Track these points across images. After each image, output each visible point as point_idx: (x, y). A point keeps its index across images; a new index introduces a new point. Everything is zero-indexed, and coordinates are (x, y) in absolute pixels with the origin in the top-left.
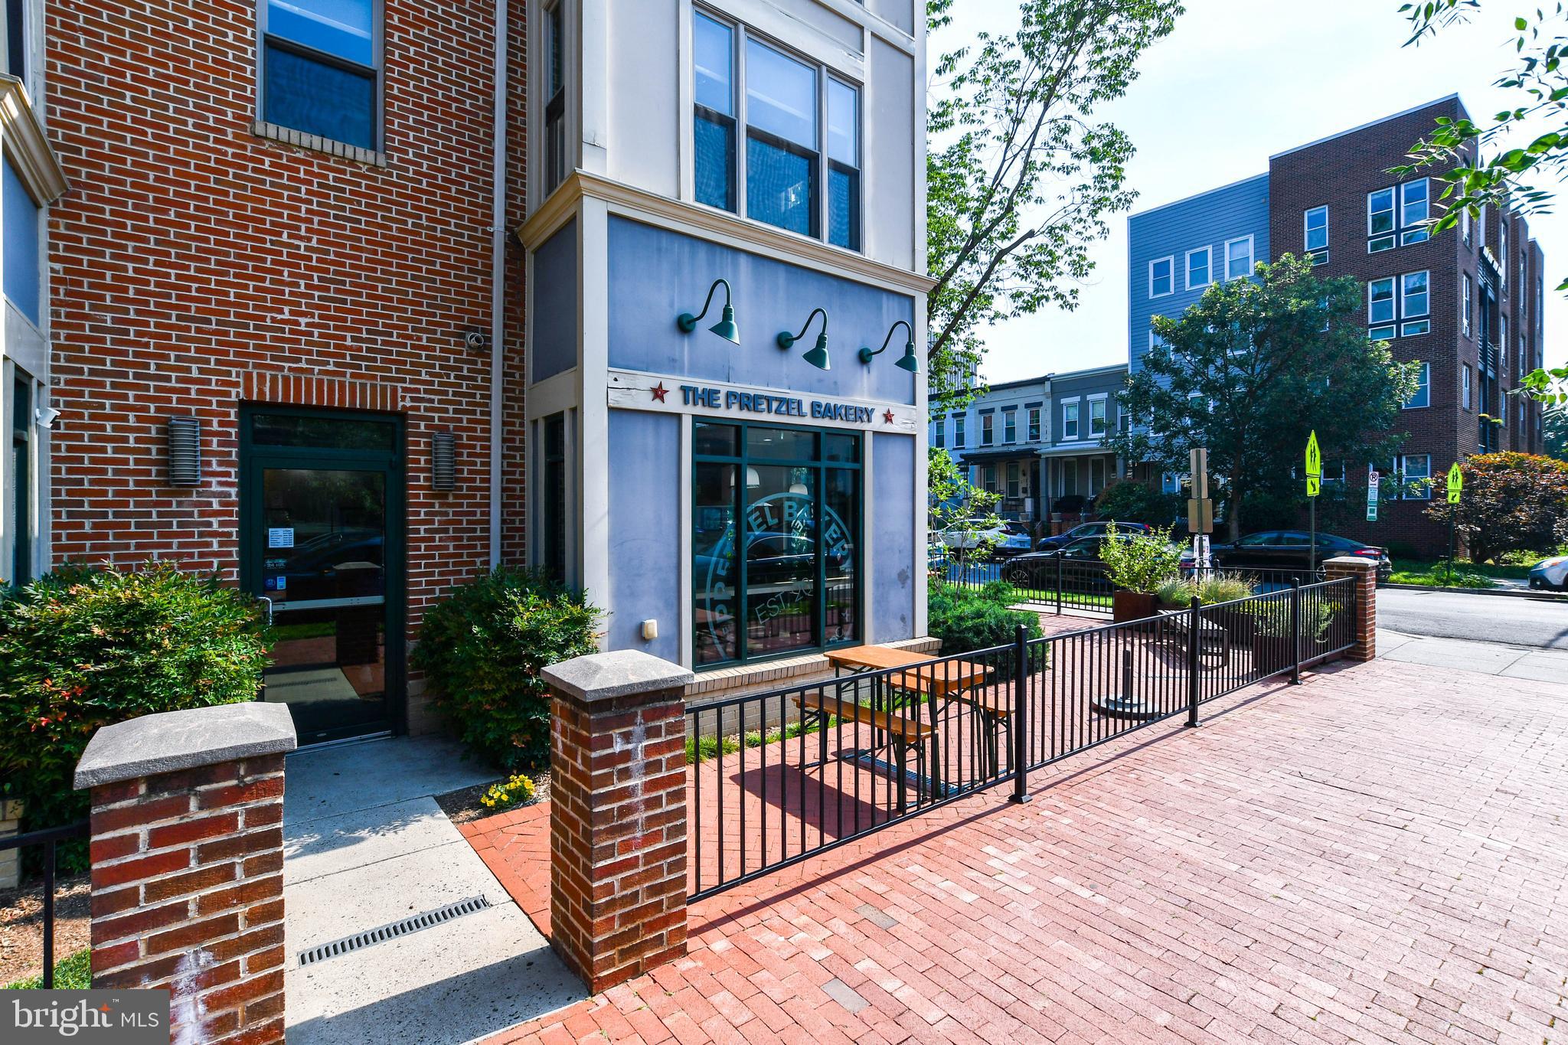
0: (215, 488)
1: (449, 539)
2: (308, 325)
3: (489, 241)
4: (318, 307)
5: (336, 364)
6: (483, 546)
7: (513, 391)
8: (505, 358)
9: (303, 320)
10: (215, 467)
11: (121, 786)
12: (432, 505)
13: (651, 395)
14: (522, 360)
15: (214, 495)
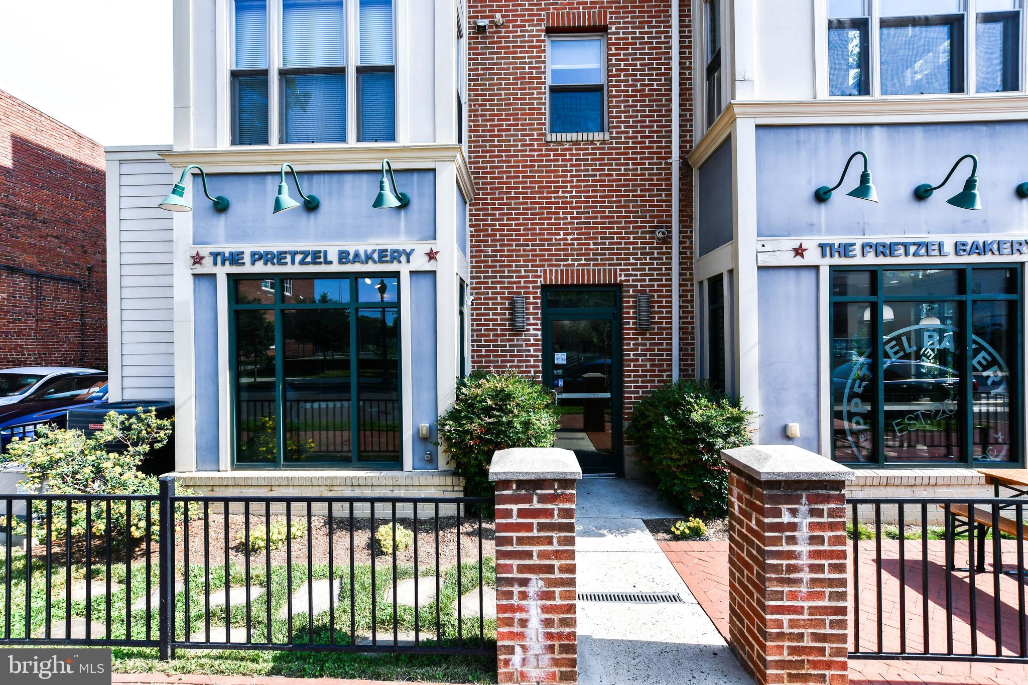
0: (532, 332)
1: (647, 360)
2: (572, 239)
3: (669, 169)
4: (577, 229)
5: (586, 260)
6: (668, 366)
7: (686, 264)
8: (680, 243)
9: (569, 237)
10: (532, 321)
11: (506, 484)
12: (637, 339)
13: (793, 253)
14: (691, 242)
15: (532, 335)
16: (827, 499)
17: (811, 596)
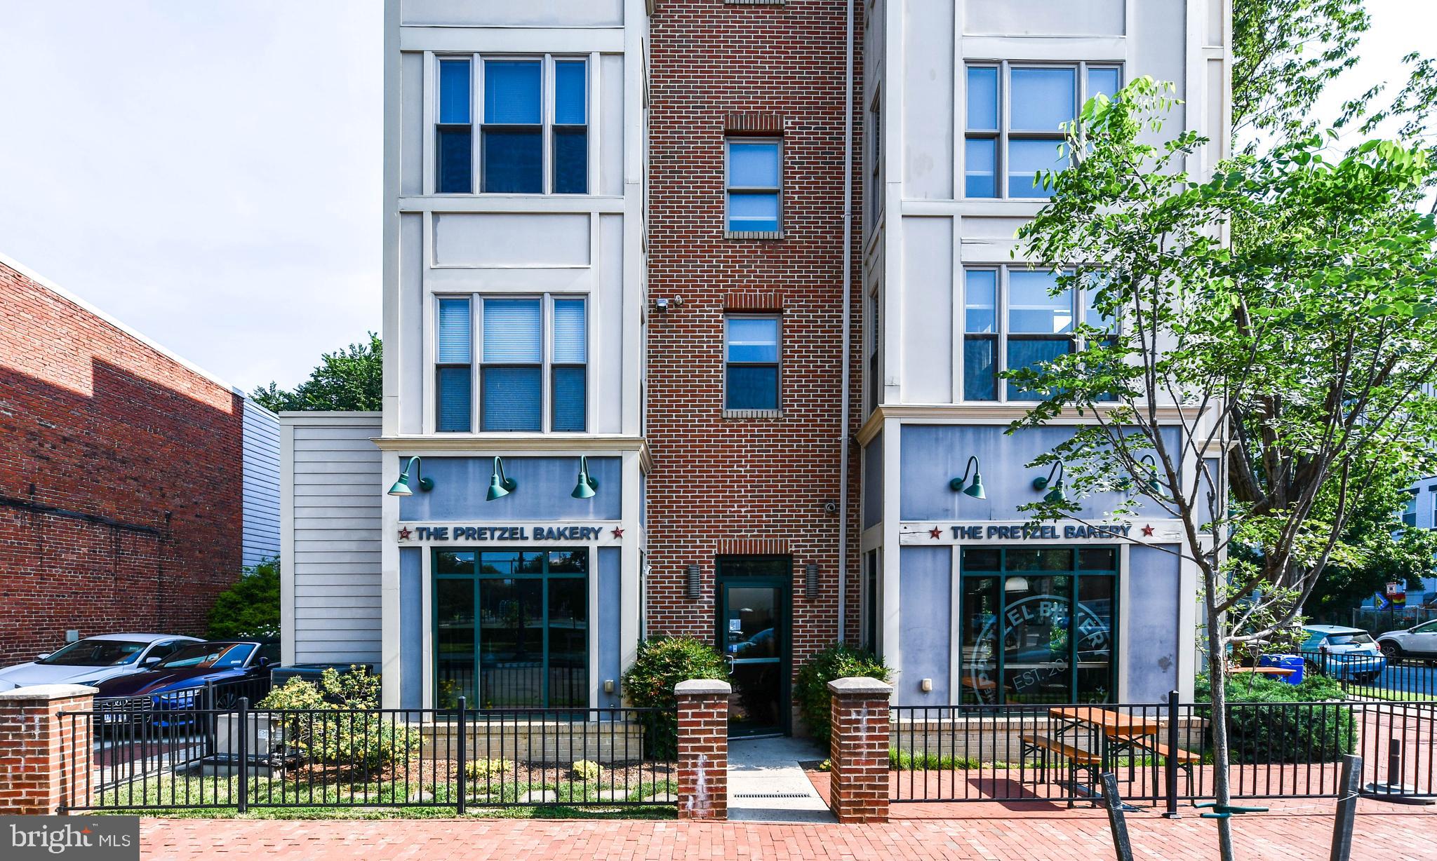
0: (706, 599)
1: (815, 626)
2: (745, 512)
3: (839, 446)
4: (750, 501)
5: (758, 531)
6: (834, 631)
7: (853, 535)
8: (848, 516)
9: (743, 510)
10: (706, 589)
11: (685, 697)
12: (806, 607)
13: (930, 535)
14: (858, 516)
15: (706, 602)
16: (878, 705)
17: (868, 762)
